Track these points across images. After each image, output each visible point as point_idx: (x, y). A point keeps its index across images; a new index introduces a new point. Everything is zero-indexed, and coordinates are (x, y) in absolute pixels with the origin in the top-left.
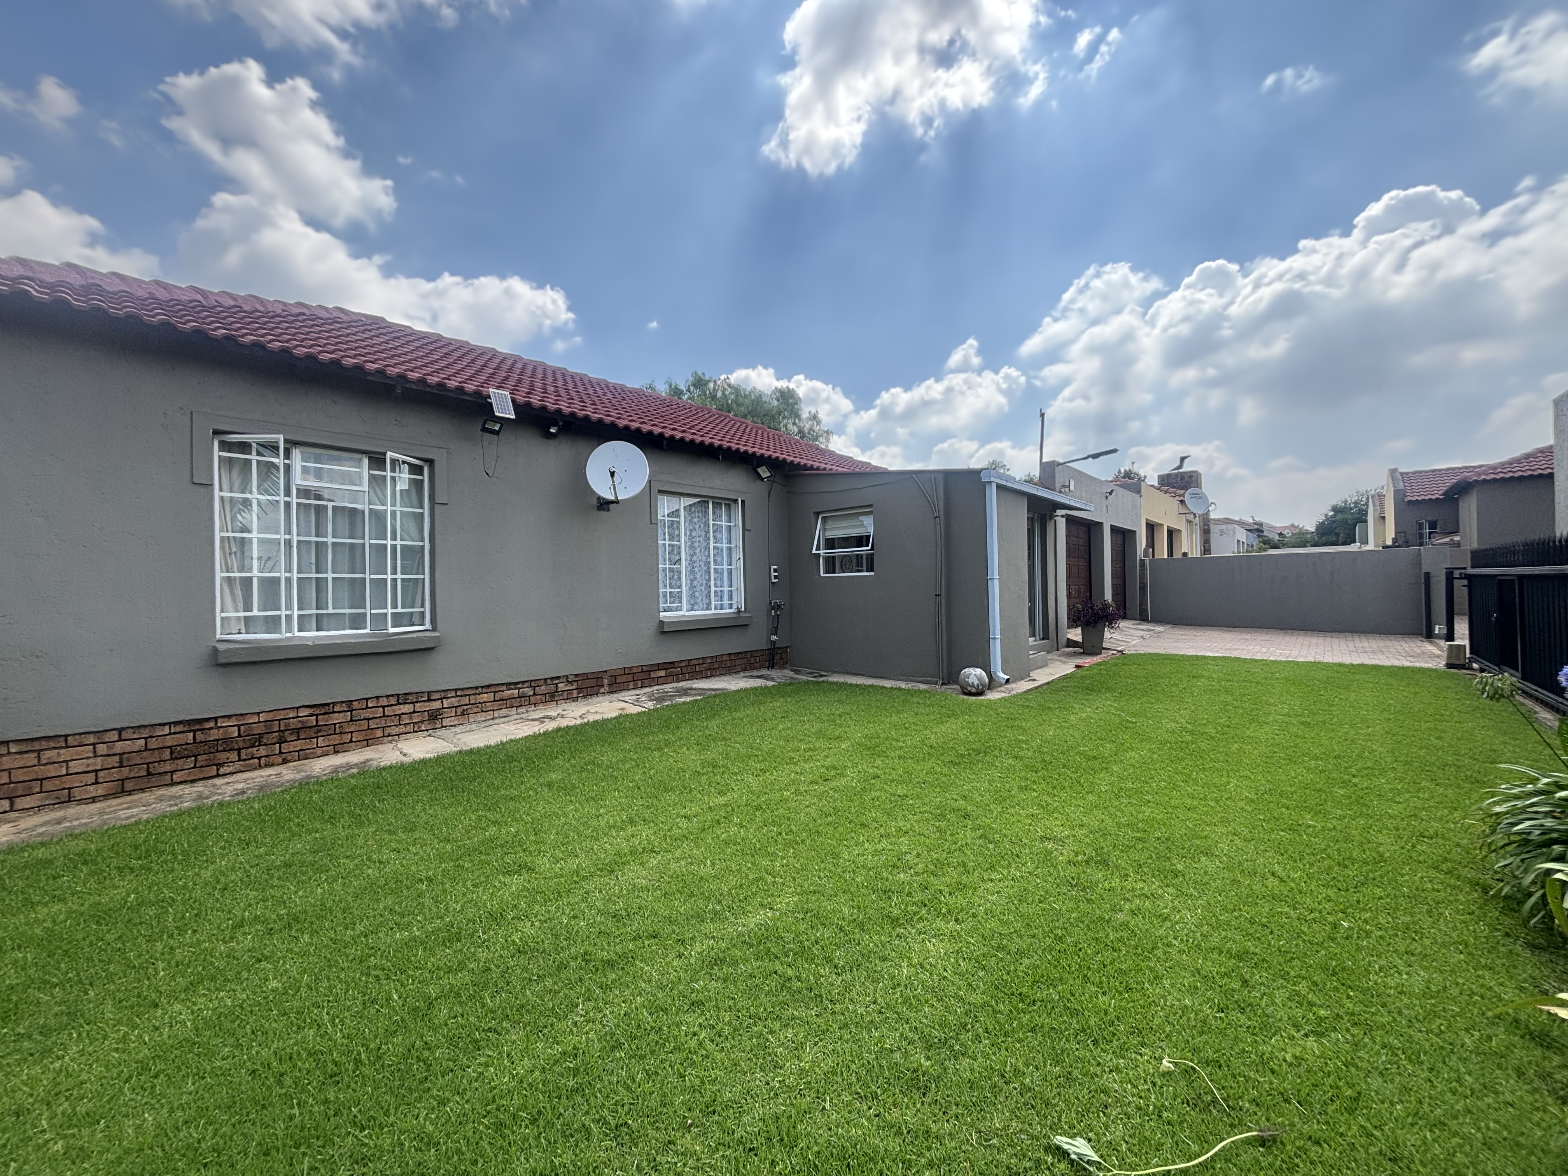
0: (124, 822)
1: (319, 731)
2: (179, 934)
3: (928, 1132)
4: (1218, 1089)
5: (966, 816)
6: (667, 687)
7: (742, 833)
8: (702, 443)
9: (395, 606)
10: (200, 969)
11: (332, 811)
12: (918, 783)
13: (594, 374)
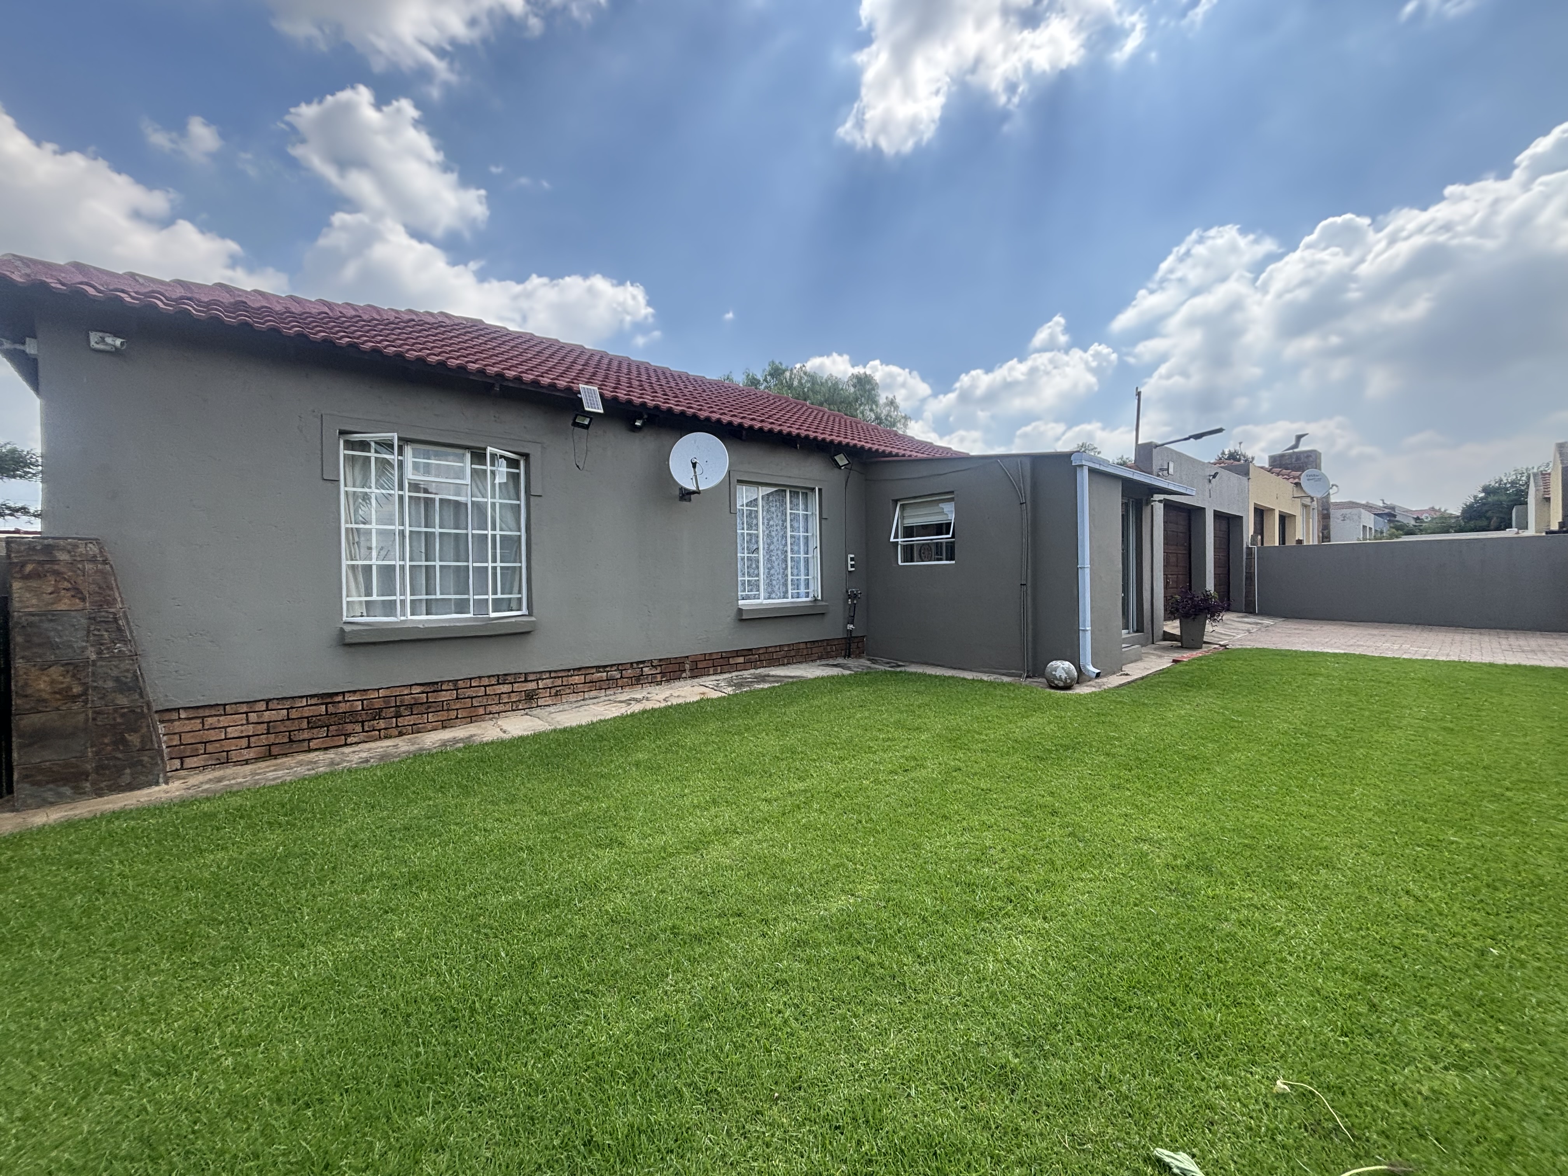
0: (273, 783)
1: (429, 707)
2: (320, 884)
3: (1017, 1129)
4: (1342, 1117)
5: (1054, 813)
6: (746, 674)
7: (822, 819)
8: (780, 432)
9: (495, 592)
10: (338, 916)
11: (442, 781)
12: (1002, 777)
13: (675, 367)
